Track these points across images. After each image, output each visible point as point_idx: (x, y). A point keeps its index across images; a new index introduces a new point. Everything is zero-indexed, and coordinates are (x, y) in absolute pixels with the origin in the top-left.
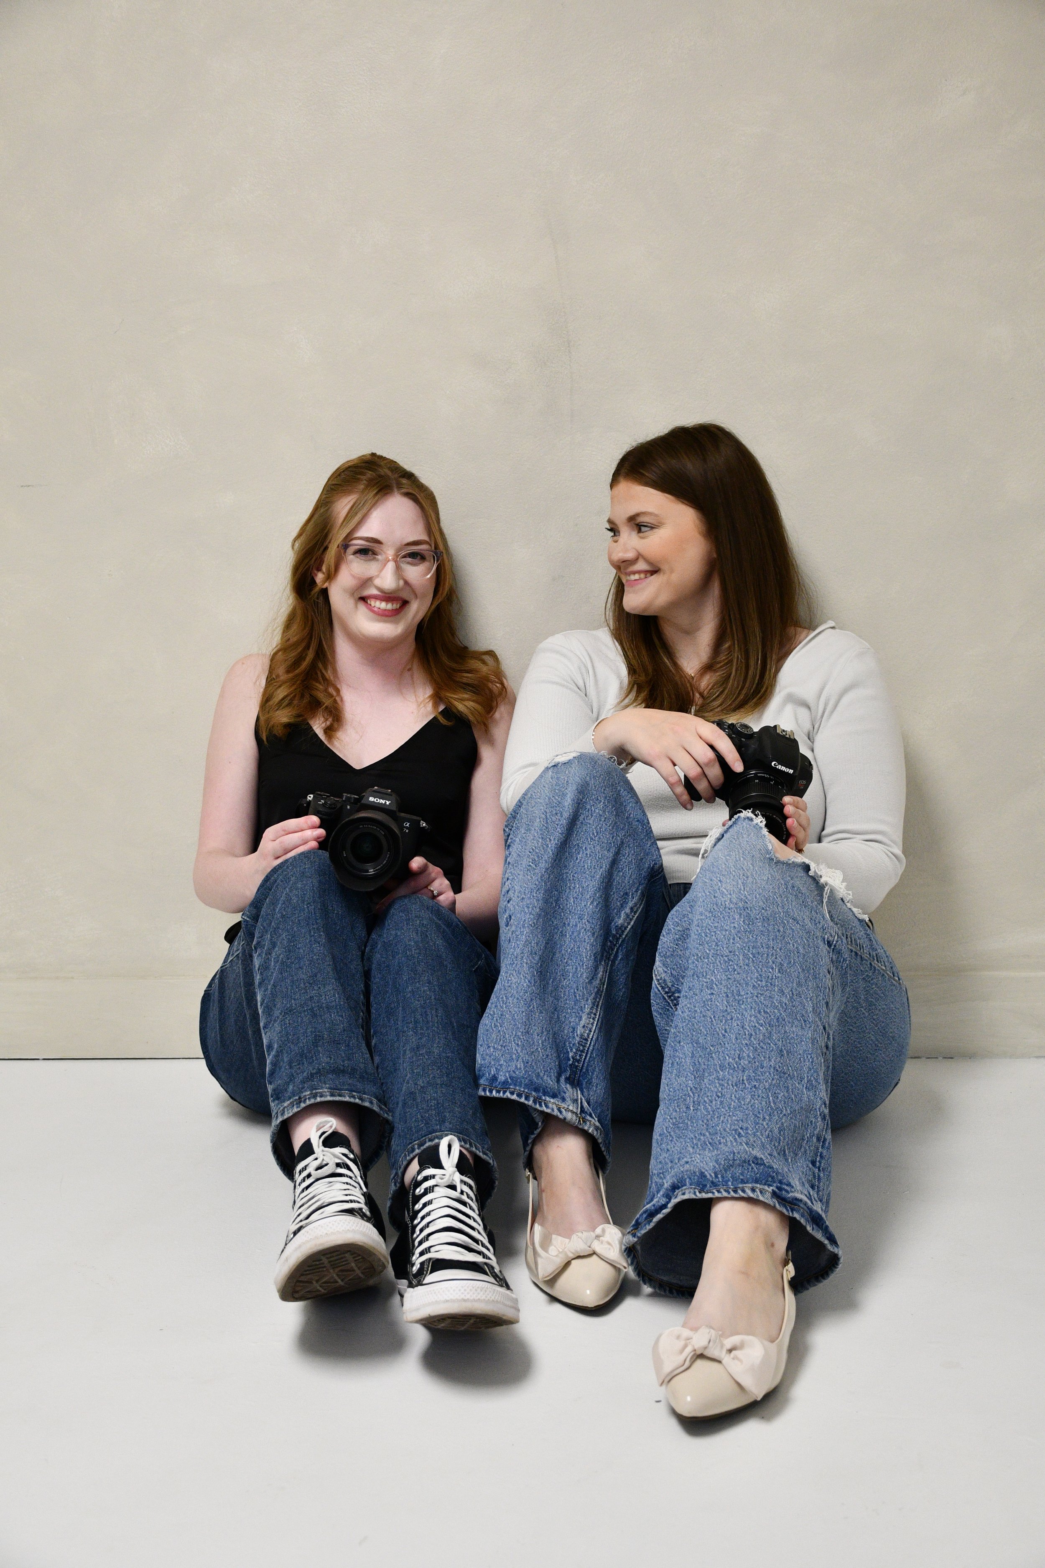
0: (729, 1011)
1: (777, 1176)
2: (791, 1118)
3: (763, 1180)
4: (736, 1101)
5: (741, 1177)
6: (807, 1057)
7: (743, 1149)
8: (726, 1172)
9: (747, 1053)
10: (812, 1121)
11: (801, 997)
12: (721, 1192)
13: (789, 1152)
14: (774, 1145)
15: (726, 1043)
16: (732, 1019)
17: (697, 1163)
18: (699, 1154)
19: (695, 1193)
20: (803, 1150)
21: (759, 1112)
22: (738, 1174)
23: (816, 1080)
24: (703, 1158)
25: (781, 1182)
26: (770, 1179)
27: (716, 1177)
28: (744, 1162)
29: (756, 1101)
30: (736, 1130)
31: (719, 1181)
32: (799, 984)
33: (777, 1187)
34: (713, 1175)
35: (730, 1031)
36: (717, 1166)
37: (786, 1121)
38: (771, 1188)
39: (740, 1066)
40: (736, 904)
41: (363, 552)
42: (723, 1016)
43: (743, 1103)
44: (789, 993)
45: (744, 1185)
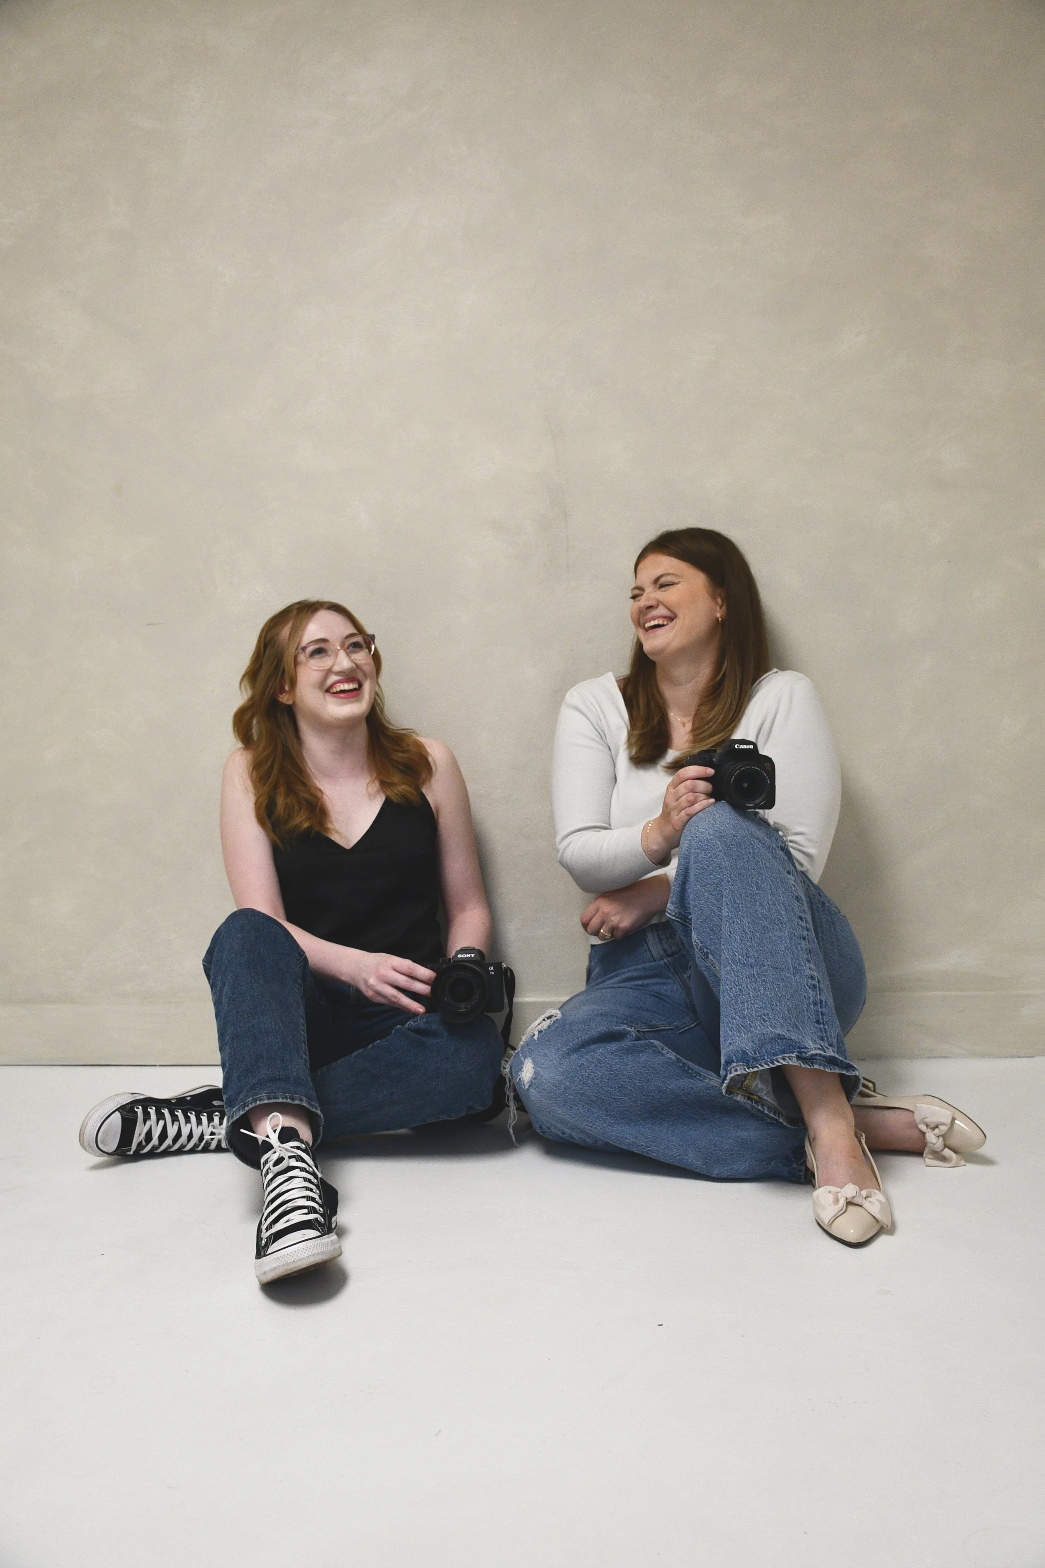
0: (730, 916)
1: (796, 1044)
2: (792, 1000)
3: (787, 1050)
4: (753, 991)
5: (772, 1051)
6: (788, 951)
7: (770, 1031)
8: (761, 1049)
9: (753, 953)
10: (805, 997)
11: (775, 905)
12: (763, 1066)
13: (799, 1023)
14: (788, 1023)
15: (733, 943)
16: (733, 922)
17: (739, 1044)
18: (738, 1036)
19: (745, 1070)
20: (806, 1017)
21: (772, 1001)
22: (769, 1049)
23: (799, 965)
24: (742, 1040)
25: (799, 1048)
26: (791, 1048)
27: (755, 1053)
28: (772, 1039)
29: (768, 992)
30: (760, 1016)
31: (758, 1056)
32: (772, 894)
33: (798, 1052)
34: (753, 1053)
35: (734, 933)
36: (754, 1046)
37: (790, 1003)
38: (795, 1054)
39: (748, 963)
40: (714, 835)
42: (727, 920)
43: (759, 994)
44: (766, 905)
45: (777, 1057)
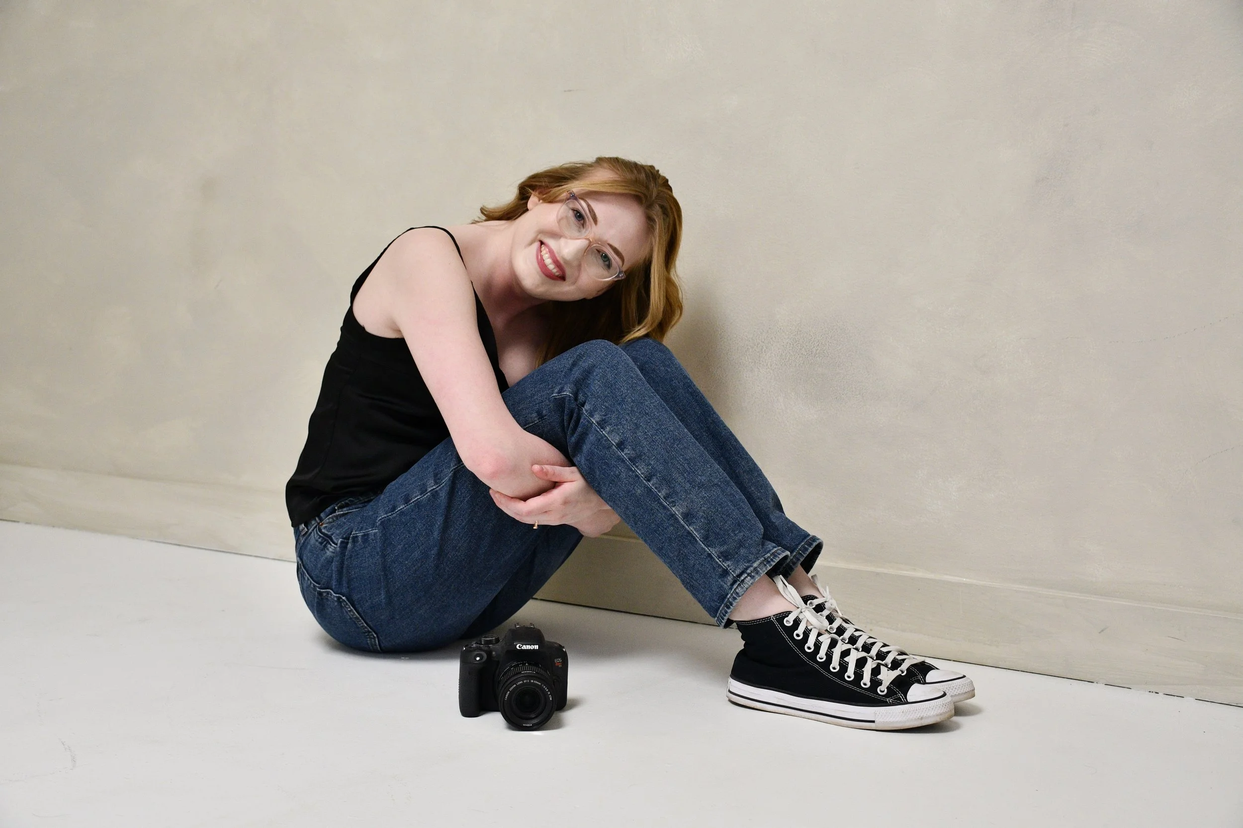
41: (579, 216)
